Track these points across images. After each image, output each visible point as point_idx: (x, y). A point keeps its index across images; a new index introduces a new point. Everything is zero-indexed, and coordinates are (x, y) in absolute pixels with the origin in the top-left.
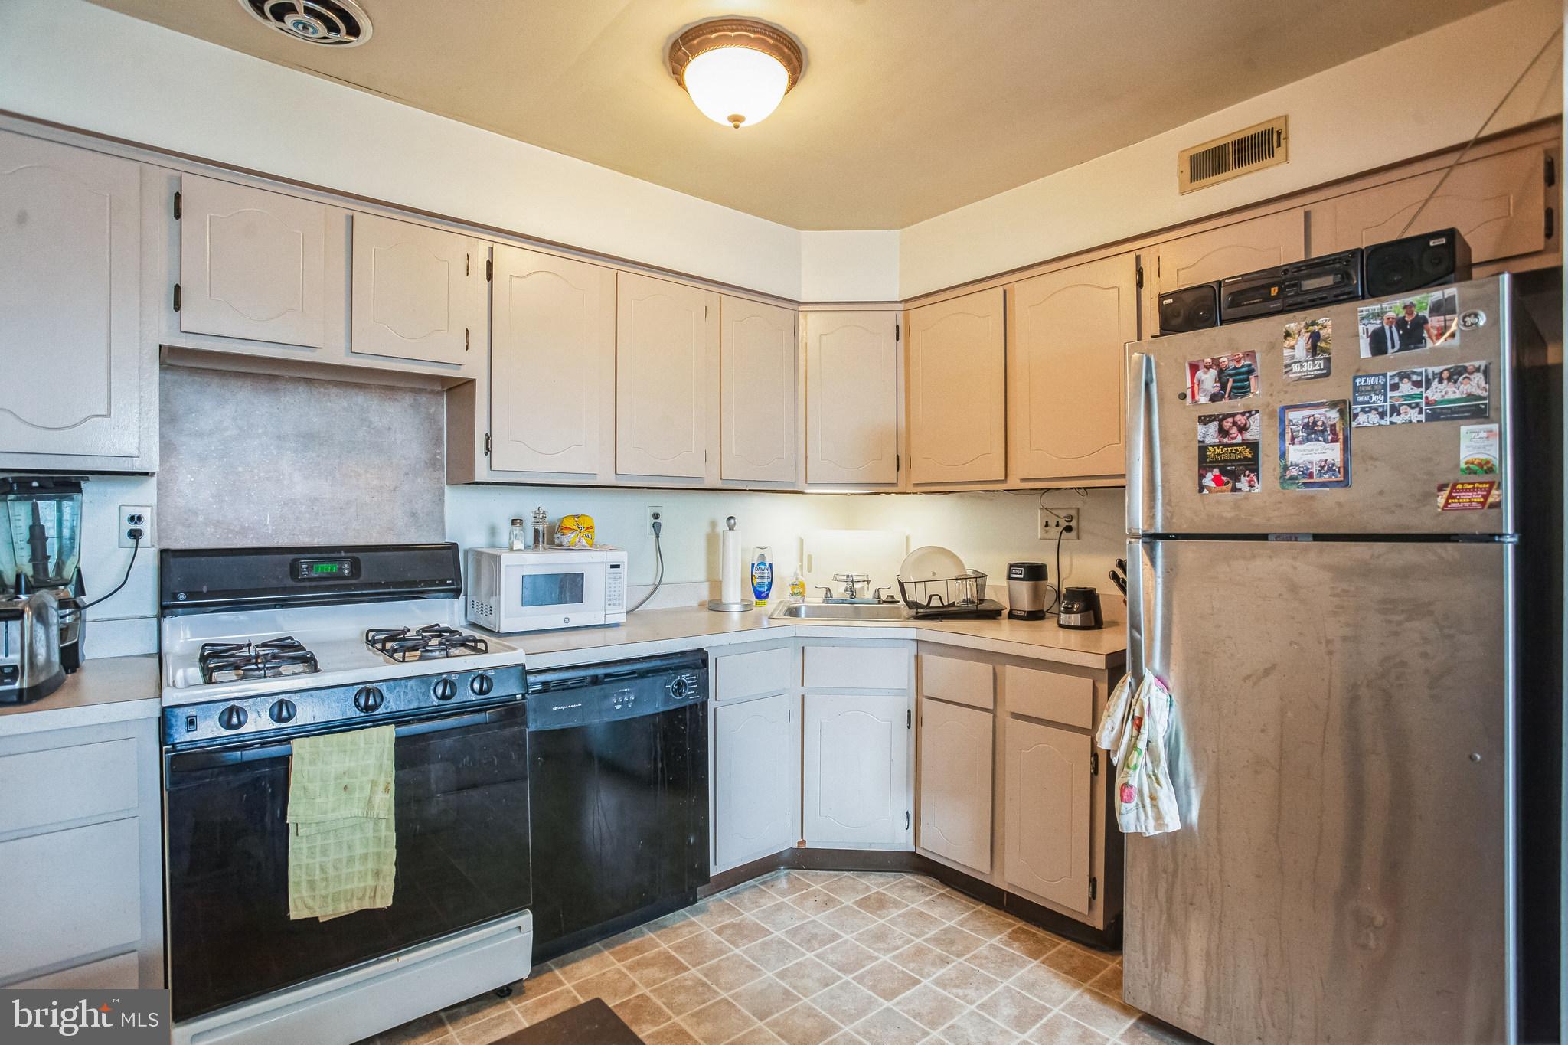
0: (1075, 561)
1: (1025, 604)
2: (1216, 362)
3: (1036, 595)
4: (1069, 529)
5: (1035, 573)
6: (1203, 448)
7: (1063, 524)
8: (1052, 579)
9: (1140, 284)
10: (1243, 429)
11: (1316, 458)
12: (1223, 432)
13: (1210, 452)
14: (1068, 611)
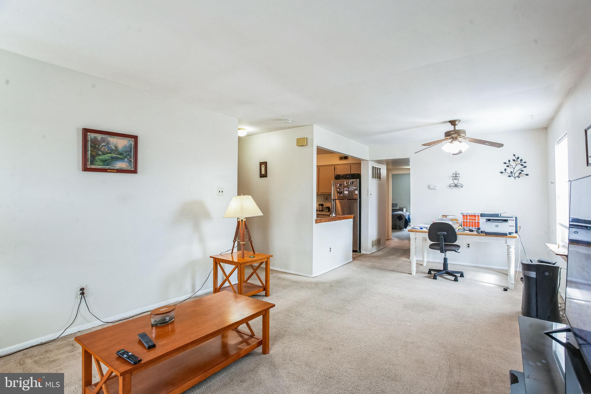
0: (328, 204)
1: (321, 209)
2: (339, 183)
3: (322, 208)
4: (326, 199)
5: (322, 205)
6: (338, 191)
7: (326, 198)
8: (324, 206)
9: (335, 170)
10: (341, 190)
11: (346, 193)
12: (340, 190)
13: (339, 192)
14: (326, 209)
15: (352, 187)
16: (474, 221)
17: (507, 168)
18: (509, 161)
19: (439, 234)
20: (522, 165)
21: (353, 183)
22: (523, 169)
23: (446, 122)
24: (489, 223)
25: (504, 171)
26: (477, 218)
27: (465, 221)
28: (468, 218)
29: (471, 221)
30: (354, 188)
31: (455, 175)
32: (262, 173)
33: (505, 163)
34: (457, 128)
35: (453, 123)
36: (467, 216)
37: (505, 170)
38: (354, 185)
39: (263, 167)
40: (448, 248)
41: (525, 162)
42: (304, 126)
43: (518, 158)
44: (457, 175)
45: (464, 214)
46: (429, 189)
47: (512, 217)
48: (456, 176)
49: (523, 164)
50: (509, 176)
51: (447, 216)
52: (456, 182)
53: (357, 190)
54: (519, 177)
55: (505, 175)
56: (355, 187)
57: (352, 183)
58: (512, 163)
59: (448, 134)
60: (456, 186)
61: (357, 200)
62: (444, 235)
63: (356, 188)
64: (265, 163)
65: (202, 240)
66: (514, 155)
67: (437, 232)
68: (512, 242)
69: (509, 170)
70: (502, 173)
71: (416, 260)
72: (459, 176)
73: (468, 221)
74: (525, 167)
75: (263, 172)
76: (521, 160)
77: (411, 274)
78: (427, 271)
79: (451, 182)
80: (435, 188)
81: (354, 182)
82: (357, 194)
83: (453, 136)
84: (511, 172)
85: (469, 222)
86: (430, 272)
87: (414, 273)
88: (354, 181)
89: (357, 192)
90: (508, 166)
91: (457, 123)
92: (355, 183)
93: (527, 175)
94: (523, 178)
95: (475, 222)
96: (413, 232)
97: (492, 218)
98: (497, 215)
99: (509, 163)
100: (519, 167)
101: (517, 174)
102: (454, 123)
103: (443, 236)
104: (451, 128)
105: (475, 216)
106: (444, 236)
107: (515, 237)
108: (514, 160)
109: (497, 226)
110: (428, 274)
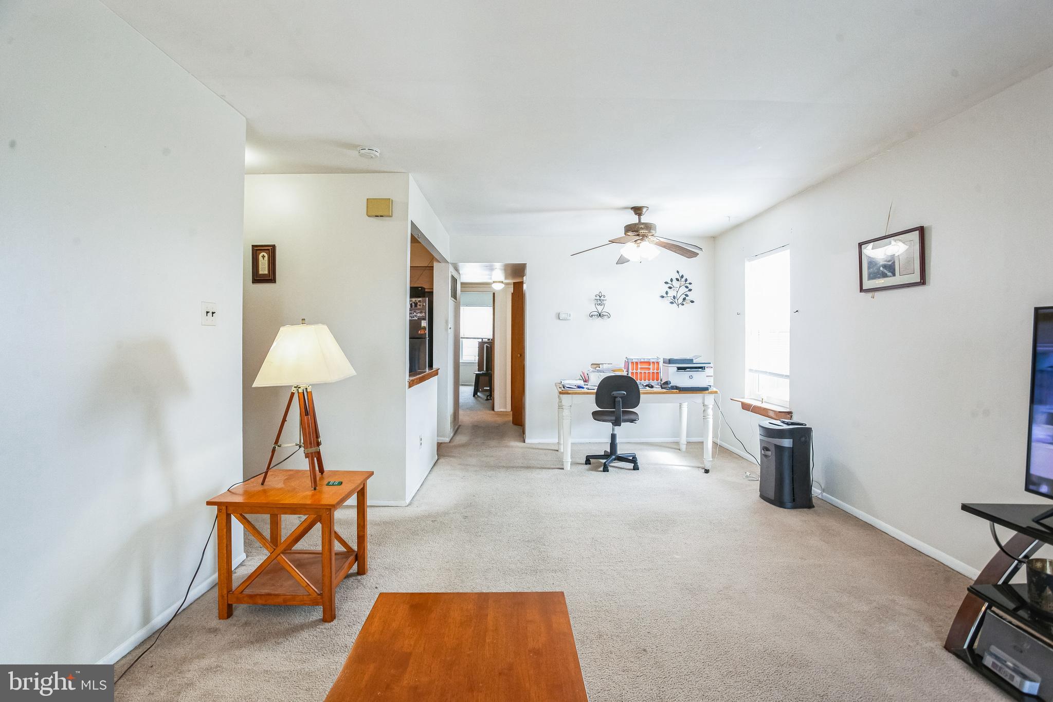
15: (415, 314)
16: (647, 372)
17: (669, 290)
18: (672, 280)
19: (615, 395)
20: (687, 287)
21: (416, 305)
22: (688, 293)
23: (626, 208)
24: (682, 373)
25: (665, 295)
26: (651, 367)
27: (635, 371)
28: (639, 366)
29: (643, 371)
30: (419, 315)
31: (598, 298)
32: (261, 272)
33: (666, 283)
34: (644, 219)
35: (638, 210)
36: (637, 363)
37: (667, 293)
38: (419, 309)
39: (263, 257)
40: (626, 417)
41: (690, 284)
42: (392, 172)
43: (682, 277)
44: (602, 298)
45: (633, 361)
46: (558, 321)
47: (710, 363)
48: (600, 299)
49: (688, 285)
50: (672, 303)
51: (599, 364)
52: (600, 308)
53: (424, 319)
54: (683, 305)
55: (667, 301)
56: (421, 312)
57: (413, 304)
58: (675, 283)
59: (630, 229)
60: (600, 315)
61: (425, 338)
62: (623, 395)
63: (423, 314)
64: (271, 250)
65: (166, 457)
66: (678, 272)
67: (611, 392)
68: (709, 399)
69: (672, 293)
70: (663, 297)
71: (572, 443)
72: (604, 299)
73: (639, 371)
74: (690, 290)
75: (264, 269)
76: (686, 280)
77: (563, 469)
78: (584, 461)
79: (592, 308)
80: (569, 318)
81: (419, 303)
82: (425, 328)
83: (642, 231)
84: (674, 297)
85: (641, 373)
86: (588, 462)
87: (568, 467)
88: (419, 301)
89: (424, 324)
90: (670, 288)
91: (644, 210)
92: (420, 306)
93: (692, 302)
94: (688, 305)
95: (649, 373)
96: (569, 394)
97: (685, 366)
98: (691, 361)
99: (671, 283)
100: (683, 290)
101: (680, 301)
102: (639, 212)
103: (621, 397)
104: (634, 219)
105: (649, 363)
106: (623, 397)
107: (716, 392)
108: (677, 280)
109: (691, 377)
110: (586, 464)
